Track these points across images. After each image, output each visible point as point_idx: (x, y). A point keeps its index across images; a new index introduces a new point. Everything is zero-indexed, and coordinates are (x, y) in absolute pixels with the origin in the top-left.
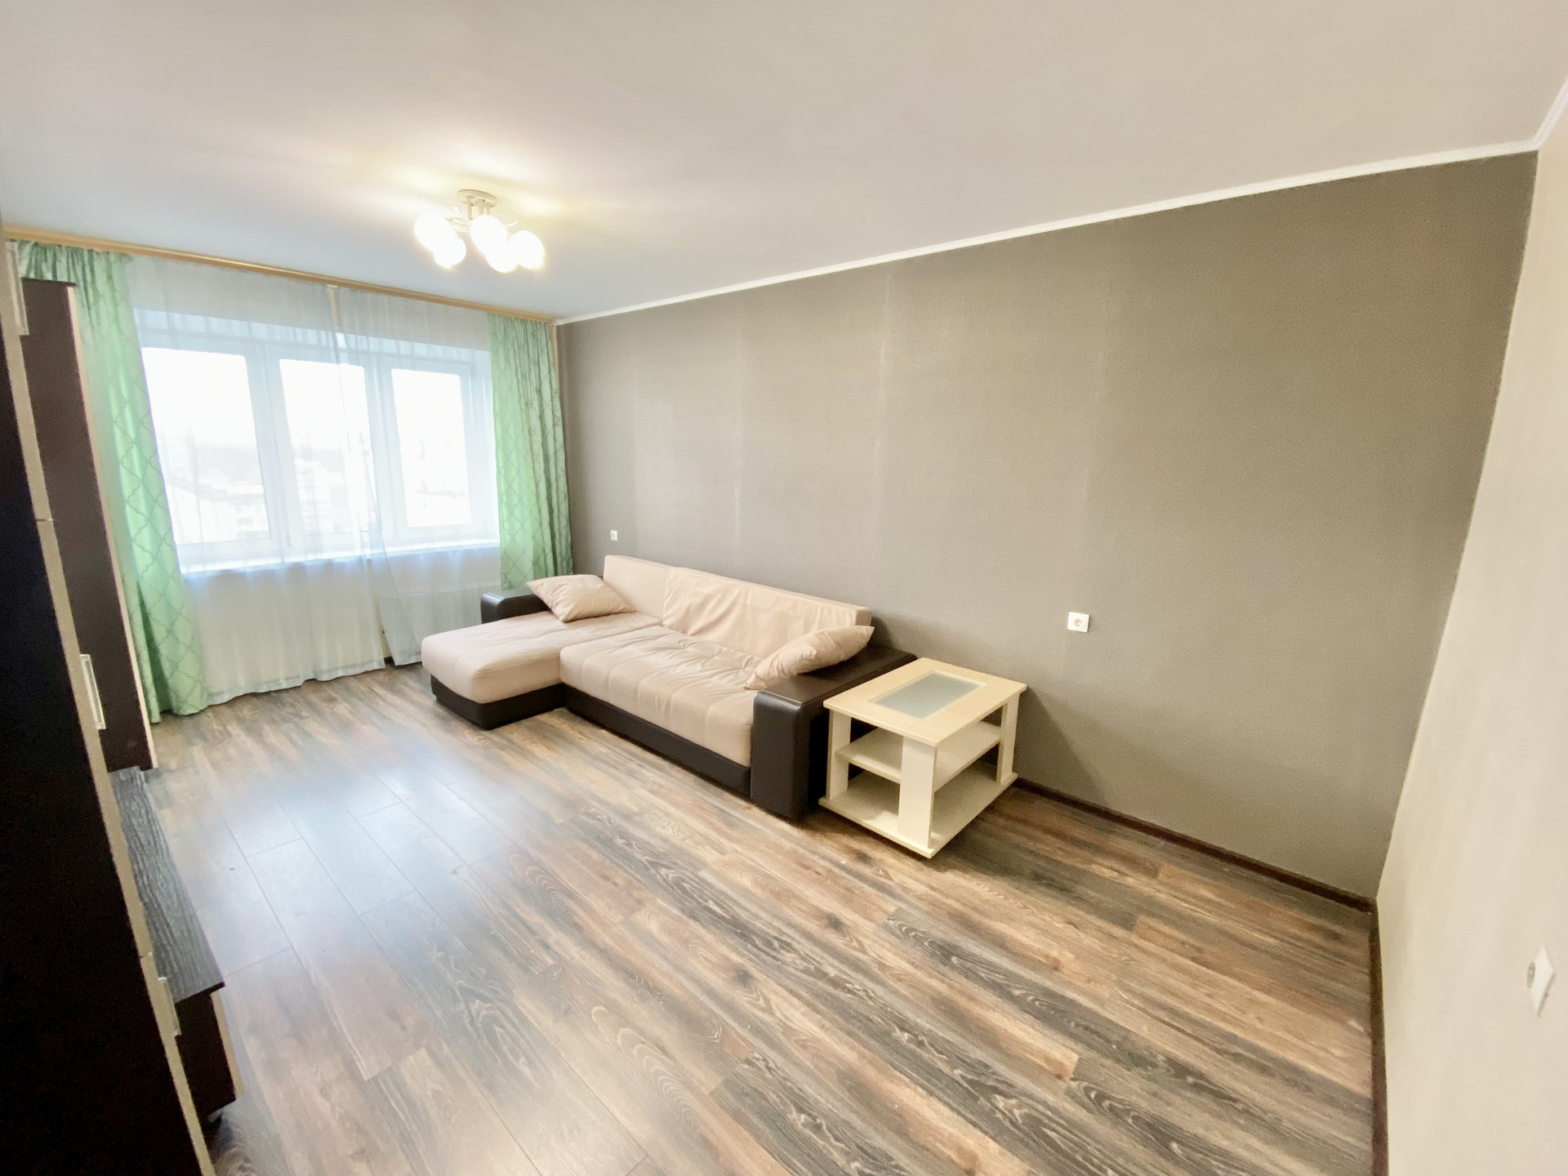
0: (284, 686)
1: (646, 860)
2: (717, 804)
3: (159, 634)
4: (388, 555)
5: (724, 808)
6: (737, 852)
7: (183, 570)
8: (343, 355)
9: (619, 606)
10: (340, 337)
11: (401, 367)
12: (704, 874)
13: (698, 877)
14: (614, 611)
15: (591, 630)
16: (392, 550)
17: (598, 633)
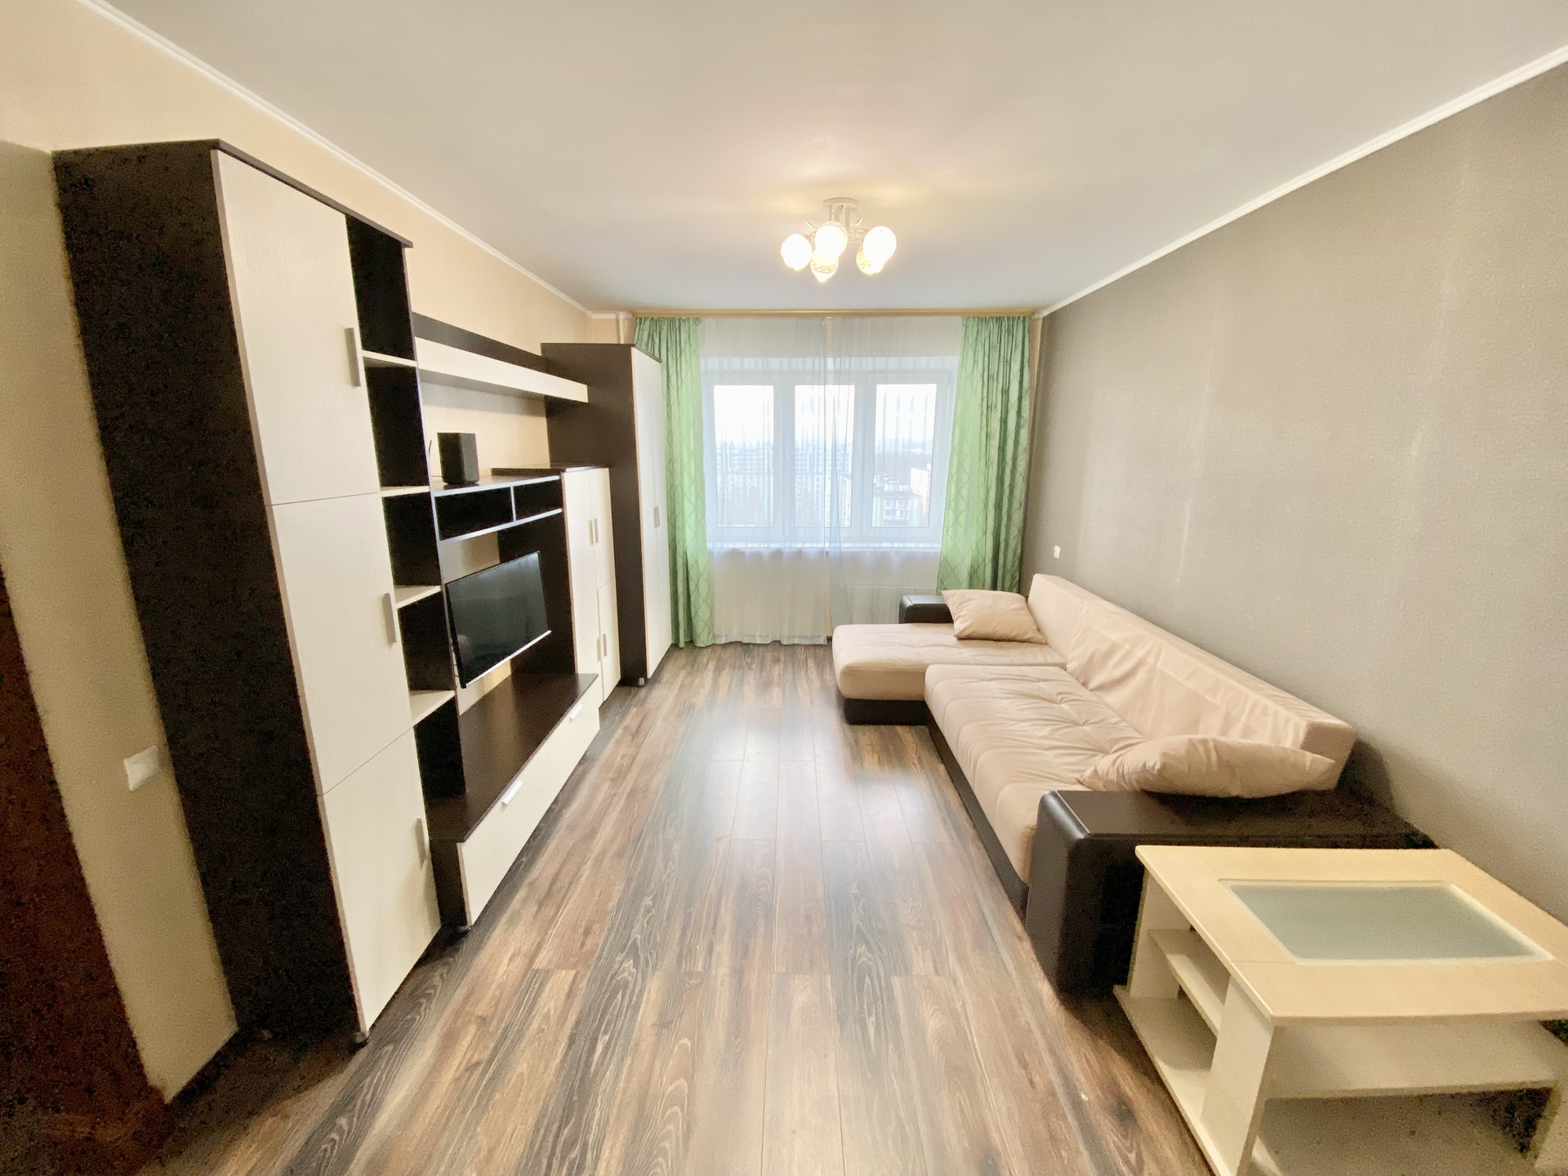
0: (758, 641)
1: (858, 925)
2: (986, 911)
3: (692, 587)
4: (843, 550)
5: (990, 920)
6: (955, 982)
7: (709, 545)
8: (831, 377)
9: (1026, 633)
10: (830, 361)
11: (886, 382)
12: (896, 981)
13: (888, 983)
14: (1019, 638)
15: (973, 654)
16: (847, 546)
17: (980, 659)
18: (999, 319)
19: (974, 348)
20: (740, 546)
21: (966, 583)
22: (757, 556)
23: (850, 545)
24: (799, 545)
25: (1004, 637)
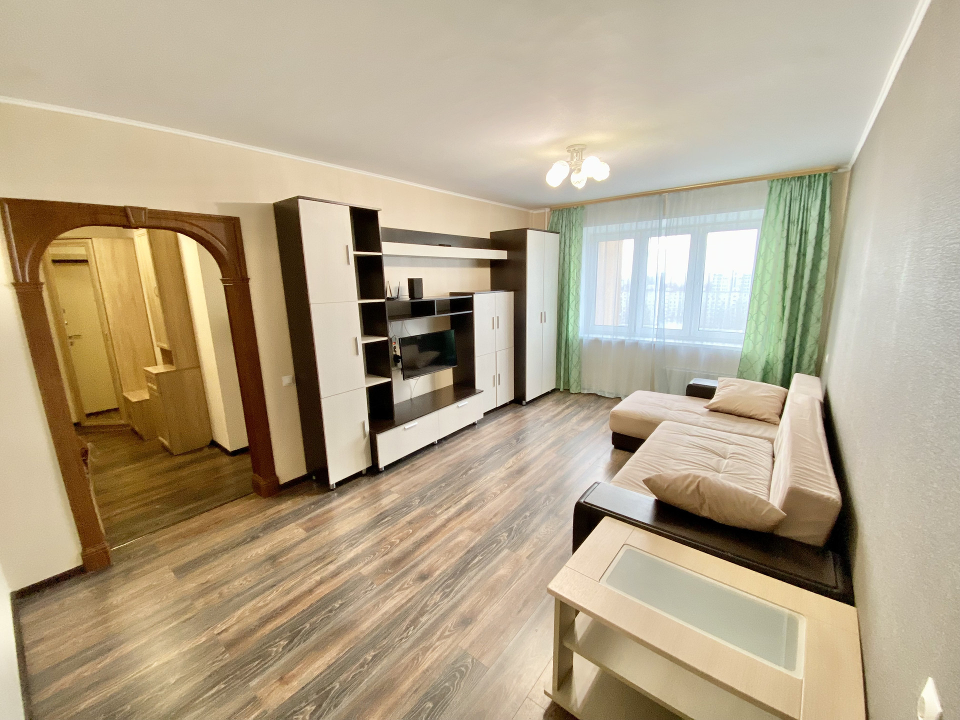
18: (801, 178)
19: (776, 202)
20: (599, 336)
21: (759, 376)
22: (609, 343)
23: (672, 341)
24: (637, 339)
25: (745, 414)
